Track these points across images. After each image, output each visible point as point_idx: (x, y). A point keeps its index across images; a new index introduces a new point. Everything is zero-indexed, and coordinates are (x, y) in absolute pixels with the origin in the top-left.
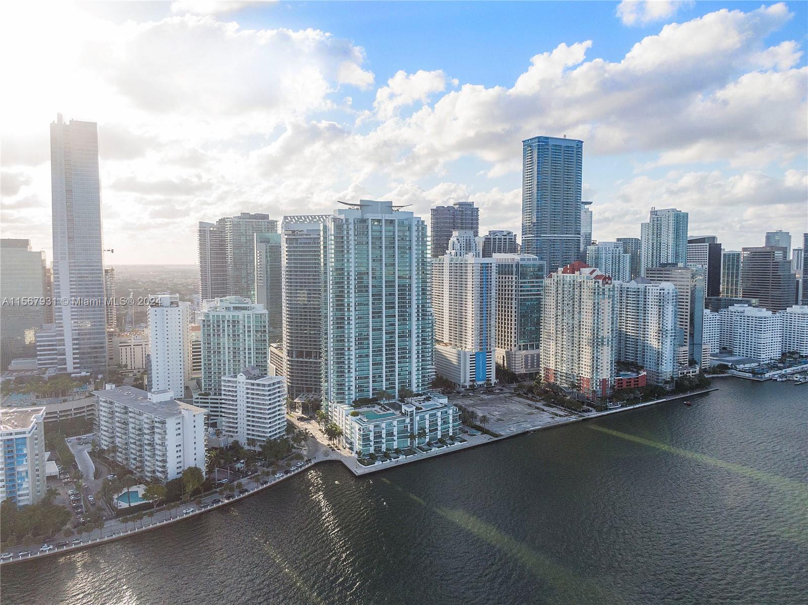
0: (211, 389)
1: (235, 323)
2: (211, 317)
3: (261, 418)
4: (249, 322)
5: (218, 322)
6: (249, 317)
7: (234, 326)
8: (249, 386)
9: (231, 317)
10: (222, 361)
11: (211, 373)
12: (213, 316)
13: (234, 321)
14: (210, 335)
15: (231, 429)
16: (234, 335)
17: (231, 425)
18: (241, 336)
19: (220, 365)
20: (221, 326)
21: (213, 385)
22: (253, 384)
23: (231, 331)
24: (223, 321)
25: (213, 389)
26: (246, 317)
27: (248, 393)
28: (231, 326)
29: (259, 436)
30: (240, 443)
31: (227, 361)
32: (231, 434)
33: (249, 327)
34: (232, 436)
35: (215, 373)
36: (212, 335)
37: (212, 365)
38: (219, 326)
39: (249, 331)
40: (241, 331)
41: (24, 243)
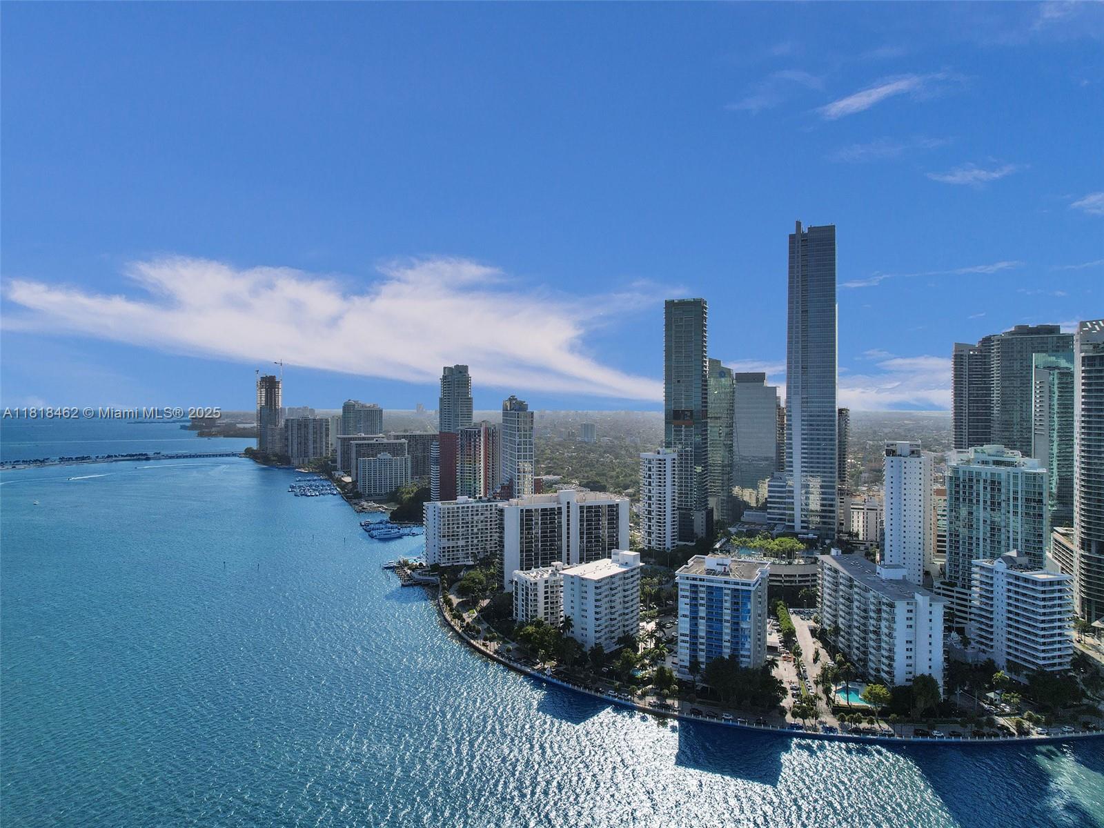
0: (958, 578)
1: (995, 484)
2: (961, 473)
3: (1029, 633)
4: (1016, 485)
5: (970, 480)
6: (1015, 477)
7: (992, 489)
8: (1011, 580)
9: (989, 475)
10: (974, 538)
11: (958, 554)
12: (964, 472)
13: (993, 482)
14: (958, 499)
15: (983, 640)
16: (993, 503)
17: (983, 633)
18: (1003, 504)
19: (972, 544)
20: (975, 487)
21: (961, 573)
22: (1017, 578)
24: (978, 481)
25: (961, 579)
26: (1011, 478)
27: (1009, 591)
28: (989, 489)
29: (1025, 660)
30: (996, 665)
31: (981, 540)
32: (983, 647)
33: (1016, 492)
34: (984, 651)
35: (964, 555)
36: (961, 500)
37: (961, 542)
38: (971, 487)
39: (1016, 499)
40: (1003, 497)
41: (760, 377)
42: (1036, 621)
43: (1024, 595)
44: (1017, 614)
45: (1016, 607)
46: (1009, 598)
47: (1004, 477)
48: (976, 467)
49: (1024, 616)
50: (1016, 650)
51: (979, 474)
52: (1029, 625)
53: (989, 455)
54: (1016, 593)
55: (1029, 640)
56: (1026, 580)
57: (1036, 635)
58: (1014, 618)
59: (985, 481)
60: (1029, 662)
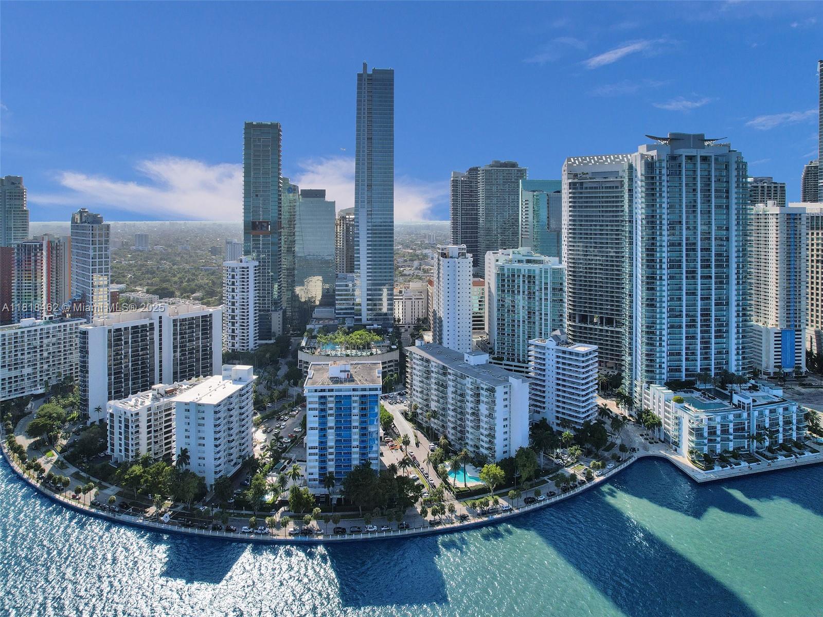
0: (504, 353)
1: (531, 278)
2: (506, 270)
3: (573, 394)
4: (546, 278)
5: (513, 276)
6: (546, 272)
7: (529, 282)
8: (560, 354)
9: (527, 271)
10: (516, 321)
11: (504, 334)
12: (508, 269)
13: (529, 276)
14: (504, 291)
15: (538, 404)
16: (529, 293)
17: (538, 398)
18: (537, 293)
19: (514, 326)
20: (516, 281)
21: (506, 349)
22: (564, 352)
23: (526, 287)
24: (519, 276)
25: (506, 354)
26: (543, 272)
27: (558, 362)
28: (526, 282)
29: (570, 415)
30: (547, 422)
31: (521, 322)
32: (538, 409)
33: (546, 284)
34: (539, 412)
35: (508, 335)
36: (506, 291)
37: (506, 325)
38: (514, 281)
39: (546, 289)
40: (537, 288)
41: (321, 194)
42: (578, 384)
43: (570, 365)
44: (564, 380)
45: (564, 375)
46: (558, 368)
47: (537, 272)
48: (517, 265)
49: (569, 381)
50: (563, 408)
51: (519, 270)
52: (573, 388)
53: (523, 256)
54: (564, 364)
55: (573, 399)
56: (571, 353)
57: (579, 395)
58: (561, 383)
59: (524, 276)
60: (573, 416)
